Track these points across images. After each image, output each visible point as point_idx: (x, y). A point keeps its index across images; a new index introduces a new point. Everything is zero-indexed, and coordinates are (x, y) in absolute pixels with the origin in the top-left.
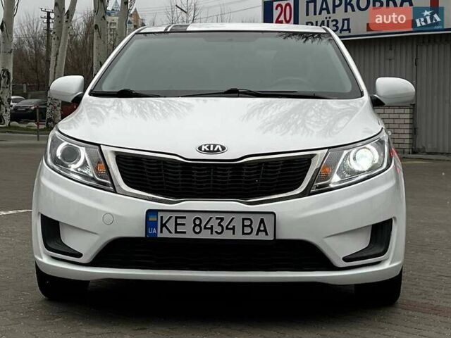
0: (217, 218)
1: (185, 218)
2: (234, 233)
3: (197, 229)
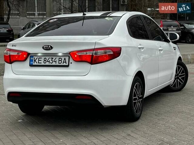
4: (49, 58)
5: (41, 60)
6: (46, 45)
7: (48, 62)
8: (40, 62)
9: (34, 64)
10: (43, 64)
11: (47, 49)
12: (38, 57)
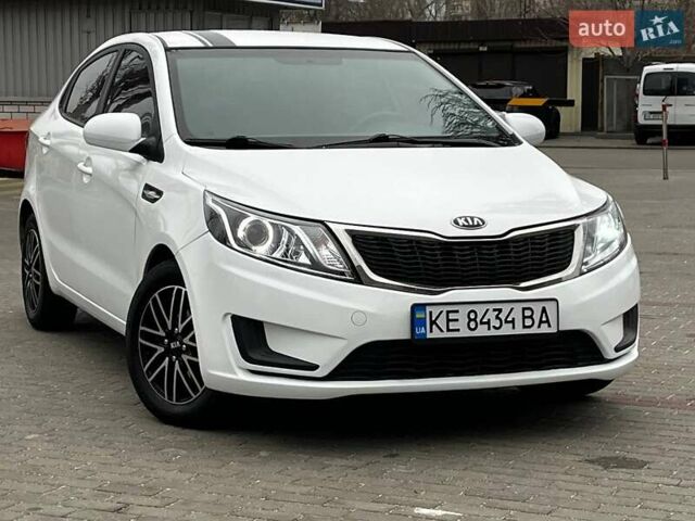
0: (495, 310)
1: (457, 311)
2: (514, 327)
3: (473, 325)
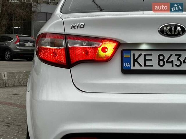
4: (171, 55)
5: (151, 60)
6: (171, 26)
7: (171, 64)
8: (148, 63)
9: (132, 68)
10: (156, 67)
11: (173, 33)
12: (143, 53)
